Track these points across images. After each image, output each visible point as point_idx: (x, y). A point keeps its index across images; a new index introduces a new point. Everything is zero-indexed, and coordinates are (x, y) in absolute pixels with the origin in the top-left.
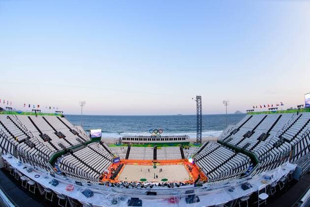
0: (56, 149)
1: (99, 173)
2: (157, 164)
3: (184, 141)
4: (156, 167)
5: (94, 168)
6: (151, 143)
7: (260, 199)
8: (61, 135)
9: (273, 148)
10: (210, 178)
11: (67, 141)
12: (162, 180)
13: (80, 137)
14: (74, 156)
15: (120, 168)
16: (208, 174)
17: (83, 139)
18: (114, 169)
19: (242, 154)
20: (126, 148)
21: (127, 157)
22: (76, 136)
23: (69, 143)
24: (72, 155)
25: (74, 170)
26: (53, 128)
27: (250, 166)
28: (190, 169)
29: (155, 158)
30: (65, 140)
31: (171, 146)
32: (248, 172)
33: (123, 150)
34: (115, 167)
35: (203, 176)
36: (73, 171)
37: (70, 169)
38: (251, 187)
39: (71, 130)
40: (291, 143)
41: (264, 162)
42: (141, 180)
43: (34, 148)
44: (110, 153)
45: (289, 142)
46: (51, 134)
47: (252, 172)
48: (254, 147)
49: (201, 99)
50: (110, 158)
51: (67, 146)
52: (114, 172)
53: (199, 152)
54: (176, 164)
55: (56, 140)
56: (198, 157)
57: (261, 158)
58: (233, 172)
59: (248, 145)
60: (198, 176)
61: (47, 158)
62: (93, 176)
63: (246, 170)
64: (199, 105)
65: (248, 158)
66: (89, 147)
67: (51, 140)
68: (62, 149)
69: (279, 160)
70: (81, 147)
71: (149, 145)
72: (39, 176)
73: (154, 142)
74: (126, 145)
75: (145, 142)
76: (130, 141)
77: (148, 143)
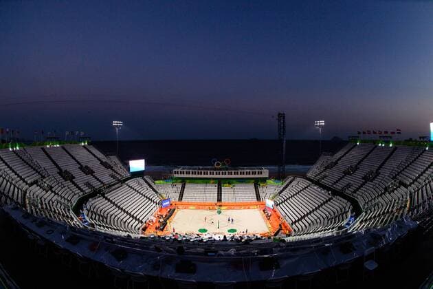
0: (82, 190)
1: (142, 222)
2: (223, 208)
3: (260, 176)
4: (220, 212)
5: (135, 215)
6: (214, 179)
8: (87, 171)
9: (384, 193)
10: (295, 231)
11: (96, 178)
12: (229, 231)
13: (115, 172)
14: (106, 198)
15: (171, 212)
16: (292, 224)
17: (119, 174)
18: (162, 216)
19: (340, 198)
20: (180, 186)
21: (181, 198)
22: (110, 172)
23: (100, 181)
24: (104, 197)
25: (106, 218)
26: (76, 161)
27: (351, 217)
28: (268, 217)
29: (219, 199)
30: (94, 176)
31: (242, 182)
32: (348, 224)
33: (175, 188)
34: (164, 213)
35: (286, 227)
36: (105, 220)
37: (101, 218)
38: (355, 250)
39: (102, 163)
40: (409, 188)
41: (371, 212)
42: (200, 230)
43: (50, 192)
44: (157, 192)
45: (406, 186)
46: (74, 170)
47: (354, 225)
48: (358, 189)
49: (284, 118)
50: (157, 200)
51: (96, 184)
52: (162, 220)
53: (280, 193)
54: (249, 208)
55: (81, 178)
56: (279, 200)
57: (366, 207)
58: (328, 223)
59: (348, 186)
60: (278, 227)
61: (69, 204)
62: (133, 226)
63: (345, 222)
64: (282, 125)
65: (349, 204)
66: (127, 185)
67: (74, 178)
68: (90, 190)
69: (392, 211)
70: (117, 186)
71: (212, 181)
72: (53, 231)
73: (218, 176)
74: (179, 181)
75: (206, 176)
76: (185, 176)
77: (210, 179)
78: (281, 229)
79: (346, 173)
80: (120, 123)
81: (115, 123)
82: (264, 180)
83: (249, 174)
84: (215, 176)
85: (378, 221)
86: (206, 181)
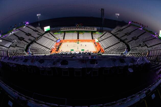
0: (27, 42)
1: (50, 49)
2: (79, 41)
3: (93, 30)
4: (79, 43)
5: (47, 47)
6: (76, 31)
7: (129, 71)
8: (29, 35)
9: (139, 46)
10: (106, 52)
11: (32, 36)
12: (82, 50)
13: (39, 32)
14: (37, 43)
15: (61, 44)
16: (105, 49)
17: (40, 33)
18: (57, 46)
19: (123, 43)
20: (63, 34)
21: (64, 39)
22: (37, 33)
23: (34, 37)
24: (36, 43)
25: (37, 50)
26: (24, 32)
27: (126, 51)
28: (96, 46)
29: (78, 38)
30: (31, 36)
31: (86, 32)
32: (125, 53)
33: (61, 35)
34: (58, 45)
35: (102, 50)
36: (37, 51)
37: (35, 51)
38: (125, 62)
39: (34, 30)
40: (149, 48)
41: (134, 51)
42: (71, 50)
43: (16, 47)
44: (55, 37)
45: (148, 47)
46: (24, 36)
47: (127, 54)
48: (129, 42)
49: (104, 10)
50: (55, 40)
51: (33, 39)
52: (57, 47)
53: (101, 37)
54: (89, 42)
55: (27, 38)
56: (100, 39)
57: (132, 49)
58: (118, 51)
59: (126, 39)
60: (99, 50)
61: (24, 49)
62: (47, 51)
63: (124, 52)
64: (103, 13)
65: (126, 46)
66: (44, 36)
67: (24, 39)
68: (30, 41)
69: (141, 54)
70: (40, 37)
71: (75, 32)
72: (18, 60)
73: (77, 30)
74: (63, 32)
75: (73, 30)
76: (65, 30)
77: (74, 31)
78: (100, 50)
79: (126, 34)
80: (40, 15)
81: (38, 15)
82: (95, 32)
83: (89, 29)
84: (76, 30)
85: (136, 55)
86: (73, 31)
